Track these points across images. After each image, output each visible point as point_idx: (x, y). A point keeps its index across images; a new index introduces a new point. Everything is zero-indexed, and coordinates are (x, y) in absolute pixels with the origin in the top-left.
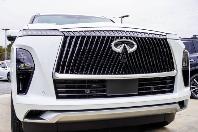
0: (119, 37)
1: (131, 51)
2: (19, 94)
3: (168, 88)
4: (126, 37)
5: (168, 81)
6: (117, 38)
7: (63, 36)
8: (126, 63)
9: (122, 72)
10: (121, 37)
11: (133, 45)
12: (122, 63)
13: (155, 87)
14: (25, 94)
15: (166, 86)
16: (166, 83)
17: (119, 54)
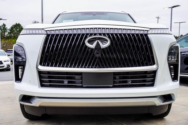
0: (93, 34)
1: (104, 47)
2: (16, 81)
3: (147, 82)
4: (100, 34)
5: (148, 75)
6: (91, 34)
7: (45, 34)
8: (99, 58)
9: (96, 66)
10: (95, 34)
11: (107, 41)
12: (96, 58)
13: (132, 80)
14: (20, 81)
15: (146, 80)
16: (145, 77)
17: (92, 49)
